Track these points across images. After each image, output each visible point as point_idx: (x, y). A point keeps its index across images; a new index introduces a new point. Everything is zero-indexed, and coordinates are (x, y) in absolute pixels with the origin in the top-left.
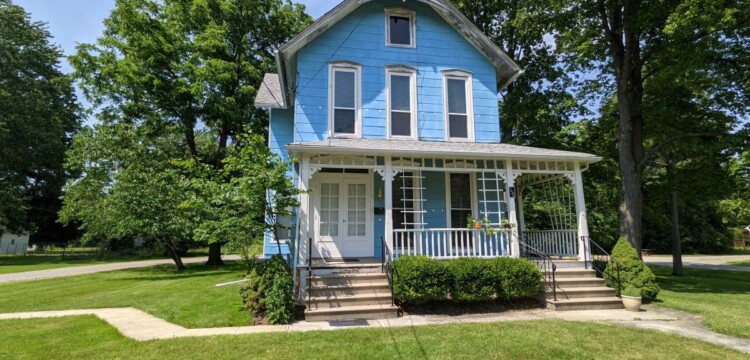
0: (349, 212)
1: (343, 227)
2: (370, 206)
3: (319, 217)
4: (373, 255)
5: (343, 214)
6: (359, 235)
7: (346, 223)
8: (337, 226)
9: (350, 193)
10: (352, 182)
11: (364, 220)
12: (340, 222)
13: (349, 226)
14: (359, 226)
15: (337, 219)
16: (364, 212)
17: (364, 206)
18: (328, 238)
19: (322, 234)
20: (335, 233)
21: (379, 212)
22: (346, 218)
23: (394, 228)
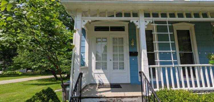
0: (114, 55)
1: (110, 64)
2: (127, 50)
3: (95, 58)
4: (129, 82)
5: (110, 56)
6: (120, 69)
7: (112, 62)
8: (106, 63)
9: (113, 43)
10: (115, 36)
11: (123, 60)
12: (108, 61)
13: (114, 63)
14: (120, 63)
15: (106, 60)
16: (123, 55)
17: (123, 51)
18: (101, 71)
19: (97, 68)
20: (105, 68)
21: (134, 54)
22: (112, 59)
23: (149, 64)
